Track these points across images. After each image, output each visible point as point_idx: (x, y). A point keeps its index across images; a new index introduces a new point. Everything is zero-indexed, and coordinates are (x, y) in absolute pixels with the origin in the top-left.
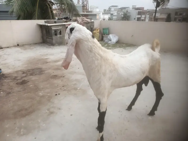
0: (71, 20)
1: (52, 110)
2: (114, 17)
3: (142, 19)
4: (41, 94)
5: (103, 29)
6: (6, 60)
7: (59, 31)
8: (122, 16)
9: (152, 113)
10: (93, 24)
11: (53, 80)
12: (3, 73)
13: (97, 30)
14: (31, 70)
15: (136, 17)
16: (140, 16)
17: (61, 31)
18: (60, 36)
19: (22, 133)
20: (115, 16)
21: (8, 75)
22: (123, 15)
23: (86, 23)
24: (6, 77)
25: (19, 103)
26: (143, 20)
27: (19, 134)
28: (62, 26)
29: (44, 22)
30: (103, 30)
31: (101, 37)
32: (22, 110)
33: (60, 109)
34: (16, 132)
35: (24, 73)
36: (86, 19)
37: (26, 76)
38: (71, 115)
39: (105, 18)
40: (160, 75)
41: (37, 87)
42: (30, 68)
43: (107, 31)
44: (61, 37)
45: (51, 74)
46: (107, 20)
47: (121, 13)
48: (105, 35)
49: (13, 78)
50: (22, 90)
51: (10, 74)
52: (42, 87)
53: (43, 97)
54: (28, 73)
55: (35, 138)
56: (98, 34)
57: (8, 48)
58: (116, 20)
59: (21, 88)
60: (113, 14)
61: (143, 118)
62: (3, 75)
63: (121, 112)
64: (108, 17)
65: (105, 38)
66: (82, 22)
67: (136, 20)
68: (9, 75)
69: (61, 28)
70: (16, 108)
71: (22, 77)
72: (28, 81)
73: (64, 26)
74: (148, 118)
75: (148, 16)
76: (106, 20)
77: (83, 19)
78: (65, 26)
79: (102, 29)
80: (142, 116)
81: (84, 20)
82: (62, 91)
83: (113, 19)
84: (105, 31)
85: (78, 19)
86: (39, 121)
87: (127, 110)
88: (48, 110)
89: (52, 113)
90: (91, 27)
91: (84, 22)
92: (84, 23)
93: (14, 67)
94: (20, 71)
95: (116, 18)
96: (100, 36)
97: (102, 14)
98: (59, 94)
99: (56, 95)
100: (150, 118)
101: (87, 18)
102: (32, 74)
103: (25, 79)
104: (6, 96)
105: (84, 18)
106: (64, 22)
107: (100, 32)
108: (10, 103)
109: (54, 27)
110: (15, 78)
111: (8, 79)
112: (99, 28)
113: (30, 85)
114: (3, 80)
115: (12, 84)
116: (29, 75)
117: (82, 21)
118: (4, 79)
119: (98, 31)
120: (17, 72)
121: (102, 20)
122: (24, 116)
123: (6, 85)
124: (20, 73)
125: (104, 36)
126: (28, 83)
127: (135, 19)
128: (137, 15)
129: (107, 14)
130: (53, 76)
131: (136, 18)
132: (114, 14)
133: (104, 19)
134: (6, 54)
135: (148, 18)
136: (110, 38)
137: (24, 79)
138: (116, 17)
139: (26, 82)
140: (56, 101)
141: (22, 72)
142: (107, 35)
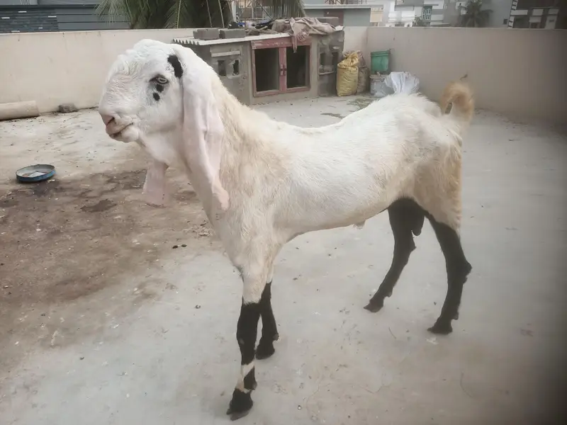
0: (270, 27)
1: (150, 288)
2: (434, 17)
3: (532, 20)
4: (136, 241)
5: (373, 55)
6: (76, 142)
7: (233, 63)
8: (464, 12)
9: (442, 326)
10: (340, 40)
11: (182, 205)
12: (59, 178)
13: (353, 58)
14: (130, 175)
15: (511, 16)
16: (524, 12)
17: (237, 62)
18: (236, 76)
19: (52, 342)
20: (438, 12)
21: (69, 183)
22: (465, 9)
23: (318, 36)
24: (62, 189)
25: (73, 261)
26: (534, 26)
27: (46, 344)
28: (240, 47)
29: (192, 35)
30: (372, 57)
31: (363, 80)
32: (72, 281)
33: (172, 287)
34: (39, 337)
35: (111, 180)
36: (320, 25)
37: (112, 191)
38: (197, 307)
39: (403, 20)
40: (455, 203)
41: (132, 221)
42: (130, 169)
43: (386, 62)
44: (238, 79)
45: (180, 188)
46: (408, 26)
47: (458, 4)
48: (376, 74)
49: (79, 192)
50: (90, 226)
51: (74, 181)
52: (145, 222)
53: (139, 249)
54: (121, 181)
55: (82, 359)
56: (355, 71)
57: (91, 111)
58: (442, 26)
59: (88, 223)
60: (430, 7)
61: (409, 338)
62: (57, 182)
63: (347, 313)
64: (414, 16)
65: (375, 84)
66: (304, 33)
67: (511, 24)
68: (72, 185)
69: (238, 52)
70: (60, 274)
71: (102, 193)
72: (114, 203)
73: (248, 47)
74: (428, 340)
75: (556, 11)
76: (406, 26)
77: (310, 23)
78: (251, 47)
79: (369, 55)
80: (408, 331)
81: (310, 28)
82: (195, 238)
83: (431, 24)
84: (377, 61)
85: (292, 24)
86: (108, 314)
87: (367, 308)
88: (140, 287)
89: (147, 296)
90: (335, 48)
91: (311, 32)
92: (311, 35)
93: (91, 162)
94: (103, 175)
95: (442, 21)
96: (359, 78)
97: (396, 6)
98: (184, 246)
99: (176, 247)
100: (433, 340)
101: (322, 21)
102: (129, 186)
103: (109, 197)
104: (45, 240)
105: (312, 19)
106: (250, 35)
107: (362, 66)
108: (51, 260)
109: (216, 49)
110: (83, 193)
111: (66, 195)
112: (358, 53)
113: (116, 215)
114: (52, 196)
115: (70, 208)
116: (122, 186)
117: (303, 30)
118: (54, 193)
119: (356, 61)
120: (94, 177)
121: (393, 26)
122: (71, 297)
123: (55, 210)
124: (102, 179)
125: (373, 77)
126: (112, 209)
127: (505, 22)
128: (515, 8)
129: (412, 8)
130: (184, 192)
131: (512, 19)
132: (434, 8)
133: (399, 24)
134: (82, 128)
135: (555, 18)
136: (392, 84)
137: (105, 197)
138: (440, 17)
139: (109, 205)
140: (168, 264)
141: (108, 177)
142: (381, 73)
